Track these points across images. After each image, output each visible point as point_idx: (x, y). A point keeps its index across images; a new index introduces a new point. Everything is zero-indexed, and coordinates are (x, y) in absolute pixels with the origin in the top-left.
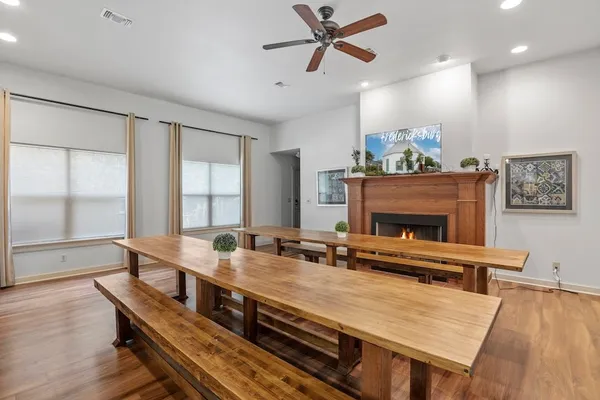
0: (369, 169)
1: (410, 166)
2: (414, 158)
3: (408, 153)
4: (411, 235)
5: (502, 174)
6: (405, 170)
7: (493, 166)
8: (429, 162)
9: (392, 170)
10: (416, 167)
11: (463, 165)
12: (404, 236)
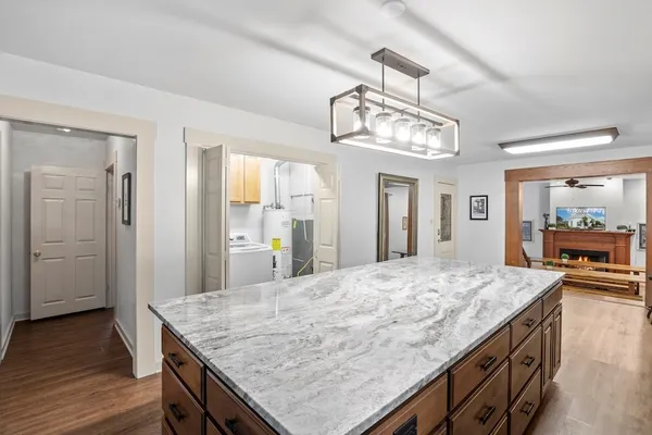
0: (558, 226)
1: (586, 224)
2: (589, 221)
3: (585, 219)
4: (586, 259)
5: (637, 232)
6: (582, 227)
7: (632, 228)
8: (598, 223)
9: (575, 225)
10: (590, 225)
11: (619, 228)
12: (580, 259)
